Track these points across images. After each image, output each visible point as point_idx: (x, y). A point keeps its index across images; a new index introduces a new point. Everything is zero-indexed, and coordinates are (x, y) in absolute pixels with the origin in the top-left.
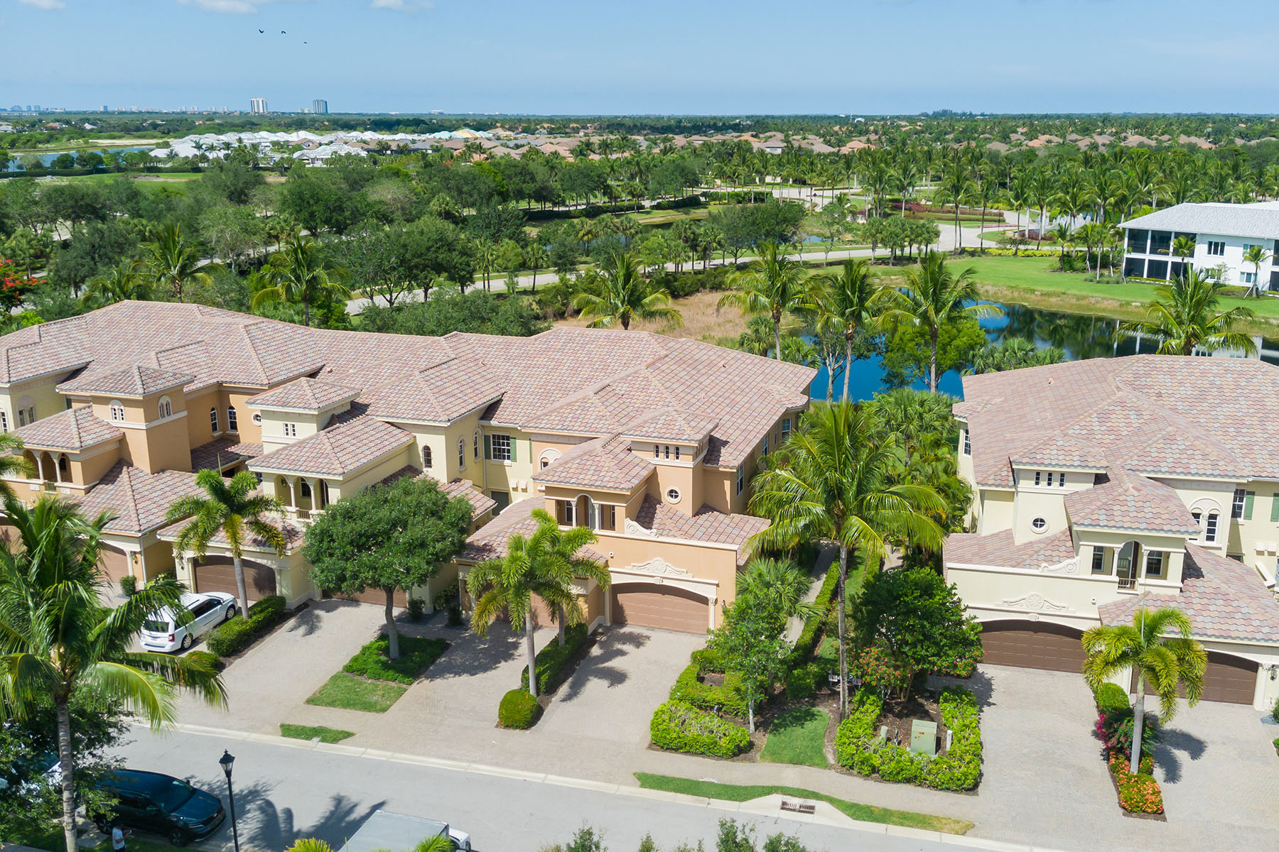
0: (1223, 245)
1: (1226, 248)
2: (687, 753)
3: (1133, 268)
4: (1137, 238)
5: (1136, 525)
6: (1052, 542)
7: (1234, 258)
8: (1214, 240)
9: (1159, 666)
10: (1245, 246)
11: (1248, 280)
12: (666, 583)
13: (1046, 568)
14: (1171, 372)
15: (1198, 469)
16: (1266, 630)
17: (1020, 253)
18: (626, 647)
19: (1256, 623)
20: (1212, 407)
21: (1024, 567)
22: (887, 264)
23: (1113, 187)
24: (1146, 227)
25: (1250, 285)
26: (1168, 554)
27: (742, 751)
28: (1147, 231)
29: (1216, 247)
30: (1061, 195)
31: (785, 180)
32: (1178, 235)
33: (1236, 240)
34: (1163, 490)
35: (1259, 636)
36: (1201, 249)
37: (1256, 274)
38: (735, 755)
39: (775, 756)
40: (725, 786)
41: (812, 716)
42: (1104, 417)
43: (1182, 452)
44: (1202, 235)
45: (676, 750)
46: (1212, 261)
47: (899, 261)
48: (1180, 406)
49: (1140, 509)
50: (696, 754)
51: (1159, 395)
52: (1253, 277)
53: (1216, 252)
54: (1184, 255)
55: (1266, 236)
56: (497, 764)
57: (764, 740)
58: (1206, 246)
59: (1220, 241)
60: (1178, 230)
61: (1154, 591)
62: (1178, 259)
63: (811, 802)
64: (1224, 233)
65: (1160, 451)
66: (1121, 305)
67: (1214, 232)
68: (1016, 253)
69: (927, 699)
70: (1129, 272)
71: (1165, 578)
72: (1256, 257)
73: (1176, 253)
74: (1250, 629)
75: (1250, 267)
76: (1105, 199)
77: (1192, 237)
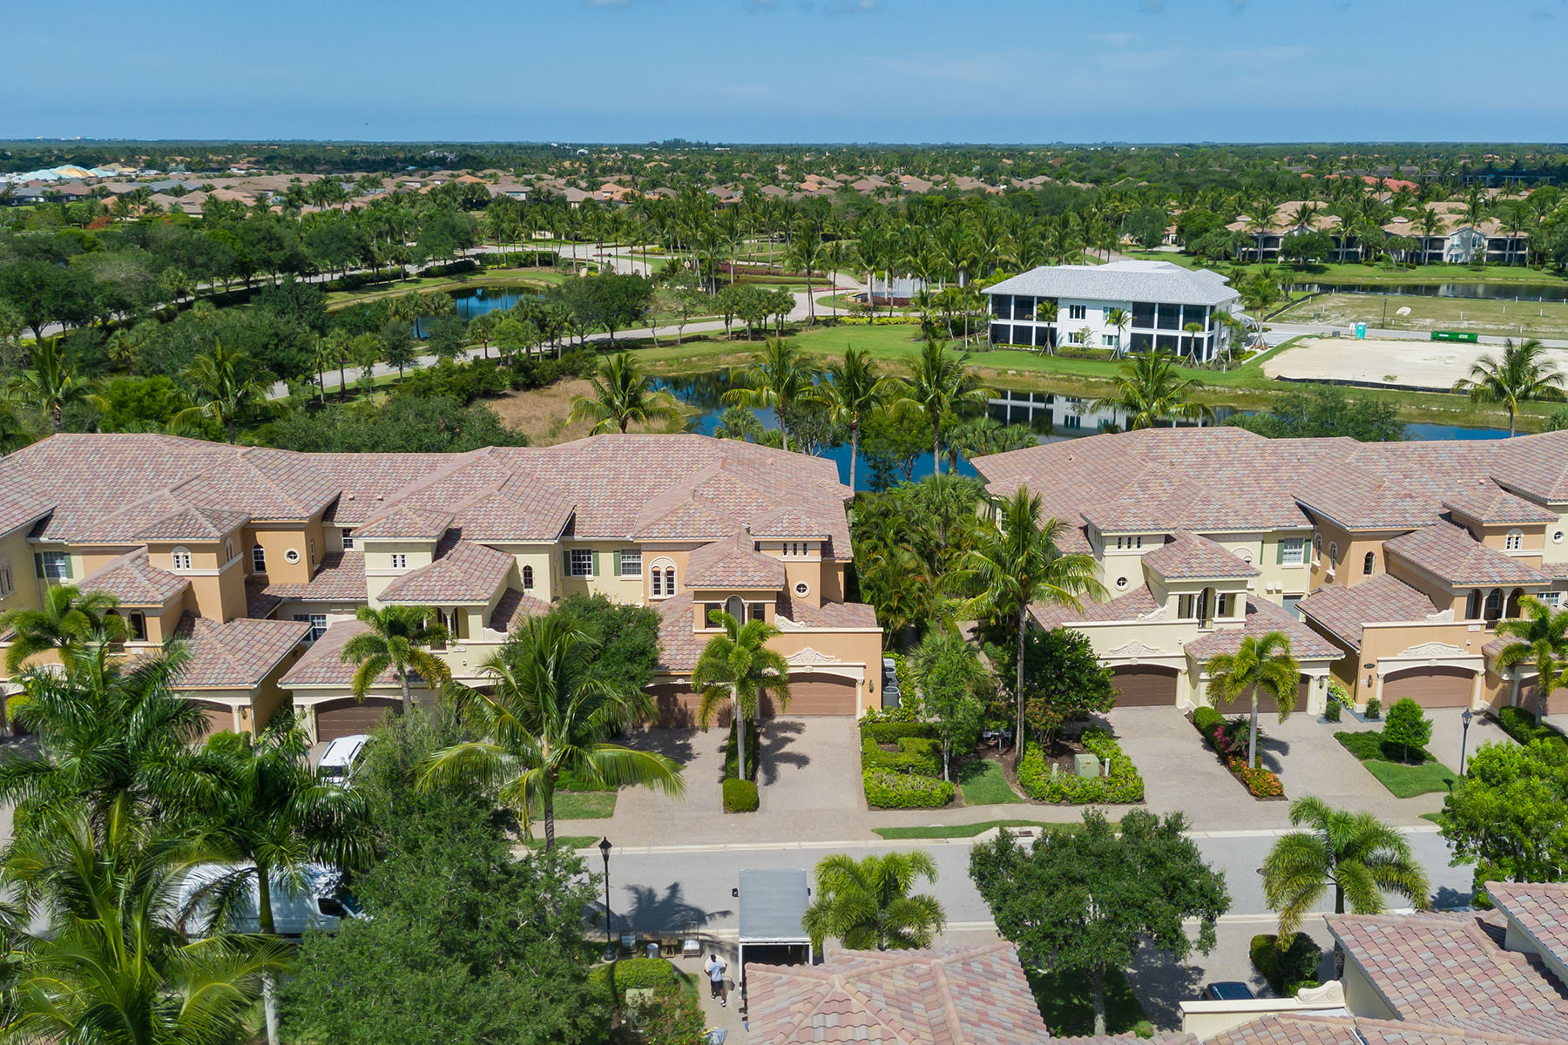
0: (1084, 308)
1: (1087, 311)
2: (906, 808)
3: (999, 334)
4: (1001, 303)
5: (1212, 573)
6: (1135, 595)
7: (1096, 321)
8: (1075, 304)
9: (1276, 678)
10: (1105, 310)
11: (1110, 343)
12: (816, 670)
13: (1142, 618)
14: (1175, 443)
15: (1235, 524)
16: (1315, 648)
17: (875, 321)
18: (789, 735)
19: (1306, 644)
20: (1216, 471)
21: (1122, 619)
22: (746, 338)
23: (964, 249)
24: (1009, 293)
25: (1112, 347)
26: (1234, 596)
27: (949, 801)
28: (1010, 296)
29: (1078, 311)
30: (910, 258)
31: (558, 236)
32: (1041, 300)
33: (1096, 303)
34: (1213, 544)
35: (1311, 653)
36: (1064, 313)
37: (1118, 337)
38: (946, 803)
39: (977, 800)
40: (953, 828)
41: (986, 767)
42: (1144, 486)
43: (1218, 510)
44: (1064, 299)
45: (894, 808)
46: (1076, 325)
47: (757, 334)
48: (1191, 472)
49: (1210, 560)
50: (914, 808)
51: (1172, 464)
52: (1114, 340)
53: (1077, 316)
54: (1050, 320)
55: (1125, 298)
56: (749, 842)
57: (960, 790)
58: (1068, 311)
59: (1081, 304)
60: (1040, 294)
61: (1226, 627)
62: (1044, 325)
63: (1027, 829)
64: (1085, 296)
65: (1202, 511)
66: (999, 374)
67: (1075, 296)
68: (871, 322)
69: (1067, 740)
70: (995, 339)
71: (1231, 615)
72: (1118, 320)
73: (1041, 317)
74: (1303, 648)
75: (1112, 330)
76: (958, 262)
77: (1054, 301)
